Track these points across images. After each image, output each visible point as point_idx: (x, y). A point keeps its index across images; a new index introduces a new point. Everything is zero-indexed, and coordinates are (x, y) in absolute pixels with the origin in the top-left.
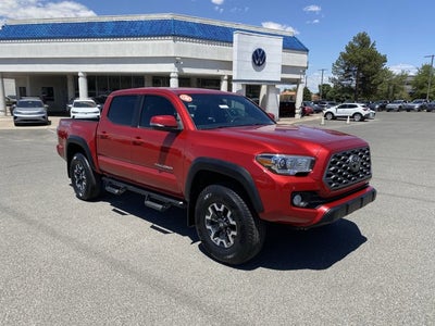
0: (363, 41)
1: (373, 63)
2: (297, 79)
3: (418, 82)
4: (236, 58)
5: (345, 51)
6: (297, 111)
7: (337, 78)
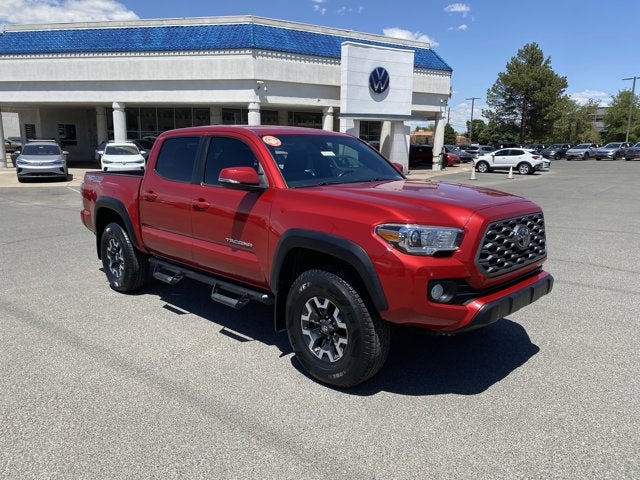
0: (533, 56)
1: (547, 88)
2: (436, 113)
3: (612, 117)
4: (346, 82)
5: (505, 71)
6: (435, 160)
7: (494, 111)
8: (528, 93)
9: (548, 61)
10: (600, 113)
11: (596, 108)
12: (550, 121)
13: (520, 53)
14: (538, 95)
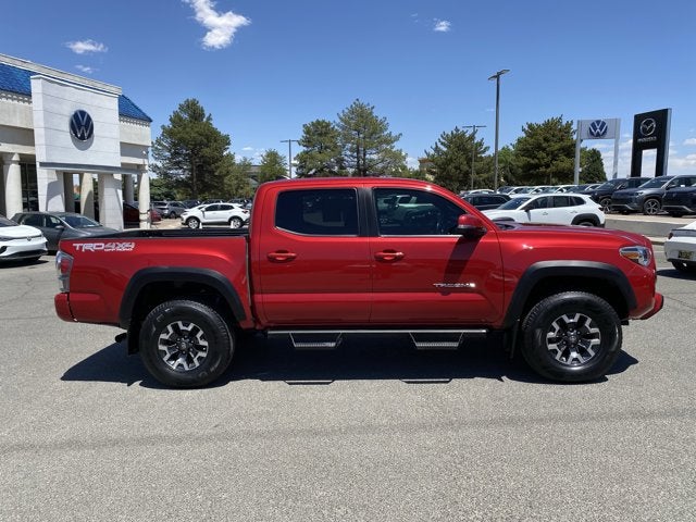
0: (194, 112)
1: (214, 145)
2: (139, 166)
3: (265, 174)
4: (42, 124)
5: (168, 124)
6: (142, 217)
7: (160, 165)
8: (196, 147)
9: (209, 119)
10: (254, 170)
11: (250, 165)
12: (221, 177)
13: (181, 107)
14: (206, 151)
